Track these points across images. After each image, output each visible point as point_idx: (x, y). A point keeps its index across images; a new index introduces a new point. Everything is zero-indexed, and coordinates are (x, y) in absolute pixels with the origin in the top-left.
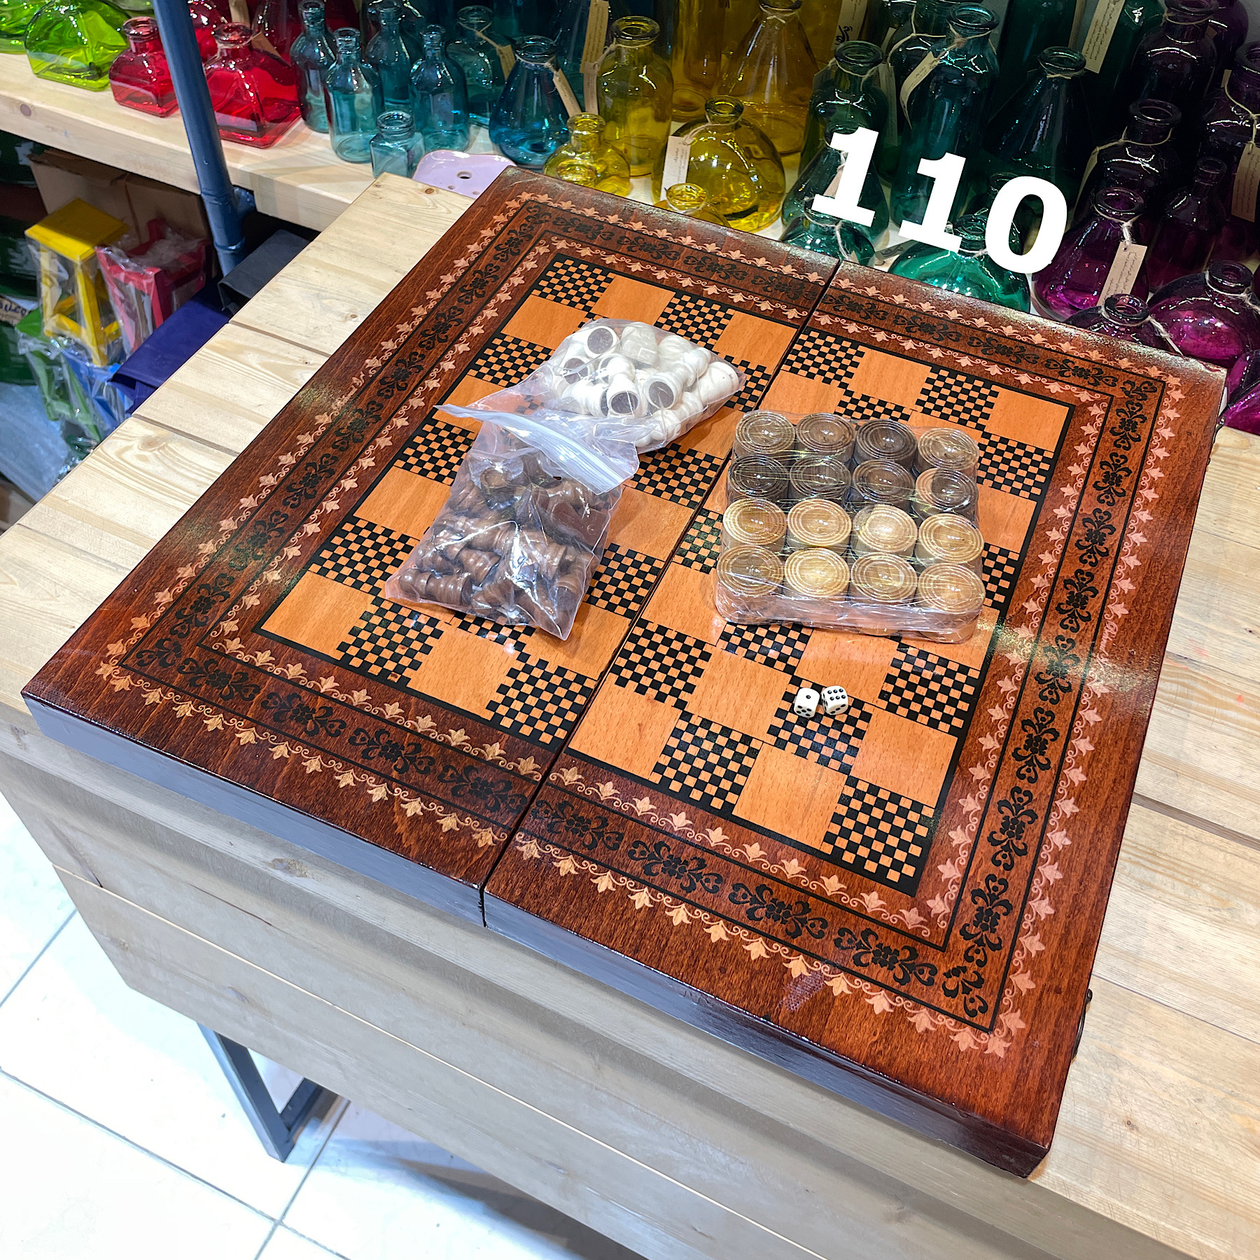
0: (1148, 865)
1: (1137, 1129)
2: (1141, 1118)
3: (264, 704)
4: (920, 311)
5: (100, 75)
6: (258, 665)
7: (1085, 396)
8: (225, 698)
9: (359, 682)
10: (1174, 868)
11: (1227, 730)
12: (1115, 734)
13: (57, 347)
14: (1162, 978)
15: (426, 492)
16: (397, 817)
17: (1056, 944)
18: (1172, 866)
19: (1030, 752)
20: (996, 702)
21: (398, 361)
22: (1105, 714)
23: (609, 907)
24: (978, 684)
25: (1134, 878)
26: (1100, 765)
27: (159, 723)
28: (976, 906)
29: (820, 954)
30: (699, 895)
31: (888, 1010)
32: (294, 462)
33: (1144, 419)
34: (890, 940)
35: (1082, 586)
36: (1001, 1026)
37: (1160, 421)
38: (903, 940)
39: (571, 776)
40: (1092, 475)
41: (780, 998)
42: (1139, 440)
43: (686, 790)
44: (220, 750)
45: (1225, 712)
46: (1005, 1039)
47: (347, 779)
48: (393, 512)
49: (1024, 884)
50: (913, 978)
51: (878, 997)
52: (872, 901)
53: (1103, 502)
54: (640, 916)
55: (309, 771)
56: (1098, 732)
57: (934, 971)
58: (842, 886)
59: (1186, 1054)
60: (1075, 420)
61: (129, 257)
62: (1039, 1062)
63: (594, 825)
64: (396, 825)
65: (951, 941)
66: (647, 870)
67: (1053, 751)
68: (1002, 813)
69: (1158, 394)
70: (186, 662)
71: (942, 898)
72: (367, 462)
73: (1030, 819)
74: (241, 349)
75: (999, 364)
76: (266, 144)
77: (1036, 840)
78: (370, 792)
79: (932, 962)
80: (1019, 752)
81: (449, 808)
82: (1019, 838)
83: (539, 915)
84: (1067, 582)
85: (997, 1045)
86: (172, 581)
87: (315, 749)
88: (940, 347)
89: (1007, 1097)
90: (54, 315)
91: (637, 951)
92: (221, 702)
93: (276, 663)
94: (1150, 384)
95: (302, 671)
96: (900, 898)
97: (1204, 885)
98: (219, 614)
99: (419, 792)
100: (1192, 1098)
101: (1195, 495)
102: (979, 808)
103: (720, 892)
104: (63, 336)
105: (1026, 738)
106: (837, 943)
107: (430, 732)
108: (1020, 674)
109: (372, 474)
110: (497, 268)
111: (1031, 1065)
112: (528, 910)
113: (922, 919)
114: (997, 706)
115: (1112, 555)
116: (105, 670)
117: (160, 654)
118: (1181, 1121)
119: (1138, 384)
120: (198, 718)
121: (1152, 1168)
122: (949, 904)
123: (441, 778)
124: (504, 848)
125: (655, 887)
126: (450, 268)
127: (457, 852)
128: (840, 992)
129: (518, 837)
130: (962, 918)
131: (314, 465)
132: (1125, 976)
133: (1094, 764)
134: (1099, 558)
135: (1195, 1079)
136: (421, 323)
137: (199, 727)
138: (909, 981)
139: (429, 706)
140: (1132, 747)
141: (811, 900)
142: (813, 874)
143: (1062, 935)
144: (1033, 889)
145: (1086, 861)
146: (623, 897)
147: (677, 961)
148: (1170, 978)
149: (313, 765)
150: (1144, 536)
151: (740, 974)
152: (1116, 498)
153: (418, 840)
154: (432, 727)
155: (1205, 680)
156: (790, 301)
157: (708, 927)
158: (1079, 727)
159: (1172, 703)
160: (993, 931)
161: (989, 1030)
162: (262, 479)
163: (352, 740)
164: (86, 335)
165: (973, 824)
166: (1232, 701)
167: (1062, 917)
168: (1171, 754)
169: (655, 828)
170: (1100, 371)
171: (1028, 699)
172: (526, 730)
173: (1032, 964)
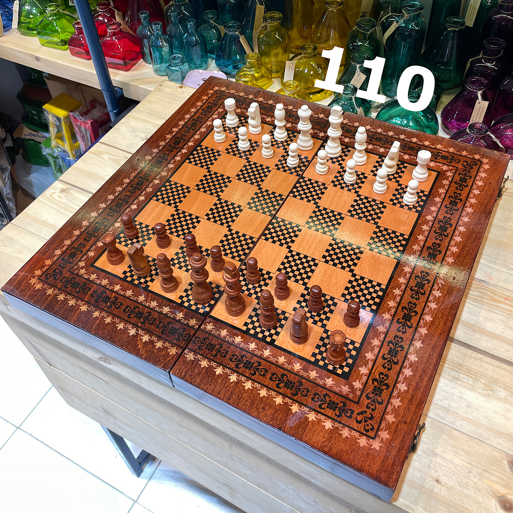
0: (457, 370)
1: (441, 483)
2: (442, 479)
3: (92, 295)
4: (377, 133)
5: (65, 44)
6: (91, 279)
7: (445, 168)
8: (77, 293)
9: (130, 287)
10: (469, 372)
11: (499, 312)
12: (443, 313)
13: (57, 152)
14: (459, 419)
15: (164, 210)
16: (139, 342)
17: (406, 403)
18: (468, 370)
19: (404, 320)
20: (392, 299)
21: (159, 157)
22: (439, 305)
23: (220, 381)
24: (384, 291)
25: (450, 375)
26: (435, 327)
27: (51, 302)
28: (374, 385)
29: (305, 403)
30: (257, 377)
31: (331, 428)
32: (113, 198)
33: (471, 177)
34: (335, 399)
35: (434, 249)
36: (379, 437)
37: (478, 178)
38: (341, 399)
39: (210, 327)
40: (444, 202)
41: (286, 421)
42: (467, 186)
43: (256, 333)
44: (73, 313)
45: (499, 304)
46: (380, 442)
47: (121, 326)
48: (150, 218)
49: (395, 377)
50: (343, 415)
51: (328, 422)
52: (329, 382)
53: (448, 213)
54: (232, 385)
55: (106, 322)
56: (435, 313)
57: (352, 412)
58: (317, 375)
59: (466, 452)
60: (440, 178)
61: (81, 116)
62: (394, 453)
63: (217, 347)
64: (138, 345)
65: (361, 400)
66: (237, 366)
67: (414, 320)
68: (389, 346)
69: (478, 166)
70: (64, 278)
71: (359, 382)
72: (142, 198)
73: (401, 349)
74: (102, 153)
75: (408, 154)
76: (127, 70)
77: (403, 358)
78: (129, 331)
79: (352, 409)
80: (399, 320)
81: (160, 338)
82: (395, 357)
83: (191, 383)
84: (428, 248)
85: (376, 445)
86: (62, 246)
87: (110, 313)
88: (384, 147)
89: (378, 467)
90: (55, 139)
91: (229, 399)
92: (75, 294)
93: (98, 279)
94: (475, 162)
95: (108, 282)
96: (341, 381)
97: (481, 379)
98: (78, 259)
99: (148, 332)
100: (466, 471)
101: (490, 210)
102: (379, 344)
103: (266, 376)
104: (59, 147)
105: (403, 315)
106: (313, 399)
107: (155, 308)
108: (403, 287)
109: (143, 203)
110: (202, 118)
111: (390, 454)
112: (187, 381)
113: (350, 390)
114: (392, 301)
115: (450, 236)
116: (33, 281)
117: (54, 275)
118: (461, 481)
119: (469, 162)
120: (66, 300)
121: (446, 501)
122: (362, 384)
123: (158, 327)
124: (179, 356)
125: (239, 373)
126: (183, 118)
127: (161, 357)
128: (311, 419)
129: (186, 351)
130: (367, 390)
131: (121, 199)
132: (442, 417)
133: (432, 326)
134: (444, 237)
135: (469, 463)
136: (169, 141)
137: (66, 304)
138: (342, 416)
139: (156, 297)
140: (449, 319)
141: (304, 381)
142: (306, 370)
143: (410, 399)
144: (399, 379)
145: (424, 368)
146: (226, 377)
147: (245, 404)
148: (462, 419)
149: (108, 320)
150: (465, 228)
151: (271, 410)
152: (454, 212)
153: (146, 352)
154: (156, 306)
155: (491, 290)
156: (321, 129)
157: (260, 390)
158: (427, 310)
159: (475, 300)
160: (380, 396)
161: (374, 438)
162: (100, 205)
163: (124, 310)
164: (67, 147)
165: (376, 351)
166: (502, 300)
167: (411, 391)
168: (473, 322)
169: (242, 349)
170: (453, 157)
171: (406, 298)
172: (194, 308)
173: (395, 411)
